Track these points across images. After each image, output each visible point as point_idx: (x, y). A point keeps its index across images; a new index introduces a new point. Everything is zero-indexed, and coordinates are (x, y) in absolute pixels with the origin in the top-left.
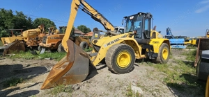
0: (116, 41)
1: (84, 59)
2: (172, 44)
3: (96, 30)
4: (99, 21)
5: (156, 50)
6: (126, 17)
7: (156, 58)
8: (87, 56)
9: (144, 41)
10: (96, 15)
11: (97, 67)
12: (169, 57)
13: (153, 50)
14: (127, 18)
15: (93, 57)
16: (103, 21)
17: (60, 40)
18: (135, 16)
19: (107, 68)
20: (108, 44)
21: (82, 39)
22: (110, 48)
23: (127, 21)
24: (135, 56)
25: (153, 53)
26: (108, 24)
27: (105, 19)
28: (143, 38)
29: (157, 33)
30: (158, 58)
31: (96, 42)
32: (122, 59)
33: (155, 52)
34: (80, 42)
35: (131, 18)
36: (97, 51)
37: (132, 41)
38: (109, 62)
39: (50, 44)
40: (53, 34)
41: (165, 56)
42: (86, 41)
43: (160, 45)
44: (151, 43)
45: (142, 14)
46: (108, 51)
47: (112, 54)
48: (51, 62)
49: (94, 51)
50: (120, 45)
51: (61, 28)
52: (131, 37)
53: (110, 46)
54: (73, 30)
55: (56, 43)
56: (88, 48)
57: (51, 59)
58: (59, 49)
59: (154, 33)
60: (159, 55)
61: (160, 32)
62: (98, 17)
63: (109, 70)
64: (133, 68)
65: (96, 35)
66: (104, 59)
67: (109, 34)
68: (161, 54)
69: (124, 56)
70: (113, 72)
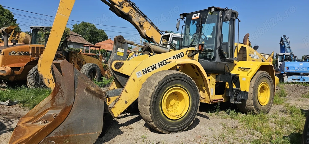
0: (162, 64)
1: (94, 100)
2: (289, 74)
3: (120, 41)
4: (127, 17)
5: (245, 86)
6: (184, 15)
7: (244, 101)
8: (100, 95)
9: (220, 67)
10: (121, 5)
11: (121, 121)
12: (273, 101)
13: (238, 85)
14: (187, 17)
15: (113, 99)
16: (136, 19)
17: (32, 59)
18: (203, 13)
19: (142, 122)
20: (145, 71)
21: (85, 58)
22: (149, 79)
23: (188, 23)
24: (198, 97)
25: (239, 91)
26: (146, 25)
27: (140, 13)
28: (218, 59)
29: (248, 49)
30: (249, 102)
31: (119, 65)
32: (173, 102)
33: (242, 89)
34: (80, 65)
35: (194, 17)
36: (121, 85)
37: (193, 66)
38: (145, 109)
39: (8, 68)
40: (15, 43)
41: (264, 98)
42: (96, 62)
43: (251, 74)
44: (234, 72)
45: (217, 10)
46: (144, 84)
47: (151, 91)
48: (13, 110)
49: (114, 86)
50: (168, 74)
51: (35, 30)
52: (192, 57)
53: (149, 74)
54: (66, 35)
55: (22, 65)
56: (100, 79)
57: (11, 104)
58: (30, 81)
59: (243, 49)
60: (250, 96)
61: (256, 48)
62: (126, 10)
63: (146, 125)
64: (197, 122)
65: (121, 51)
66: (135, 103)
67: (147, 50)
68: (255, 93)
69: (177, 96)
70: (153, 130)
